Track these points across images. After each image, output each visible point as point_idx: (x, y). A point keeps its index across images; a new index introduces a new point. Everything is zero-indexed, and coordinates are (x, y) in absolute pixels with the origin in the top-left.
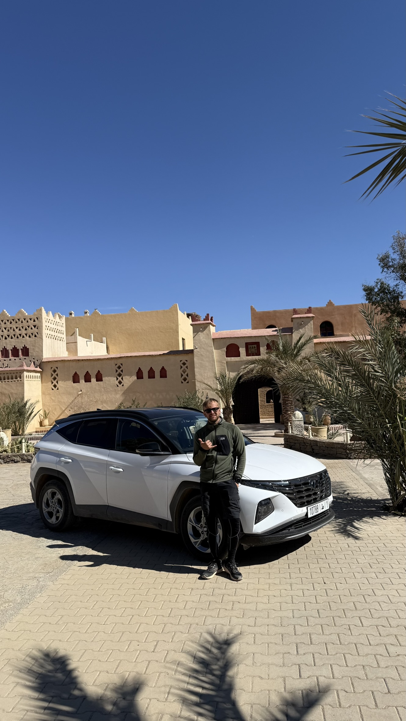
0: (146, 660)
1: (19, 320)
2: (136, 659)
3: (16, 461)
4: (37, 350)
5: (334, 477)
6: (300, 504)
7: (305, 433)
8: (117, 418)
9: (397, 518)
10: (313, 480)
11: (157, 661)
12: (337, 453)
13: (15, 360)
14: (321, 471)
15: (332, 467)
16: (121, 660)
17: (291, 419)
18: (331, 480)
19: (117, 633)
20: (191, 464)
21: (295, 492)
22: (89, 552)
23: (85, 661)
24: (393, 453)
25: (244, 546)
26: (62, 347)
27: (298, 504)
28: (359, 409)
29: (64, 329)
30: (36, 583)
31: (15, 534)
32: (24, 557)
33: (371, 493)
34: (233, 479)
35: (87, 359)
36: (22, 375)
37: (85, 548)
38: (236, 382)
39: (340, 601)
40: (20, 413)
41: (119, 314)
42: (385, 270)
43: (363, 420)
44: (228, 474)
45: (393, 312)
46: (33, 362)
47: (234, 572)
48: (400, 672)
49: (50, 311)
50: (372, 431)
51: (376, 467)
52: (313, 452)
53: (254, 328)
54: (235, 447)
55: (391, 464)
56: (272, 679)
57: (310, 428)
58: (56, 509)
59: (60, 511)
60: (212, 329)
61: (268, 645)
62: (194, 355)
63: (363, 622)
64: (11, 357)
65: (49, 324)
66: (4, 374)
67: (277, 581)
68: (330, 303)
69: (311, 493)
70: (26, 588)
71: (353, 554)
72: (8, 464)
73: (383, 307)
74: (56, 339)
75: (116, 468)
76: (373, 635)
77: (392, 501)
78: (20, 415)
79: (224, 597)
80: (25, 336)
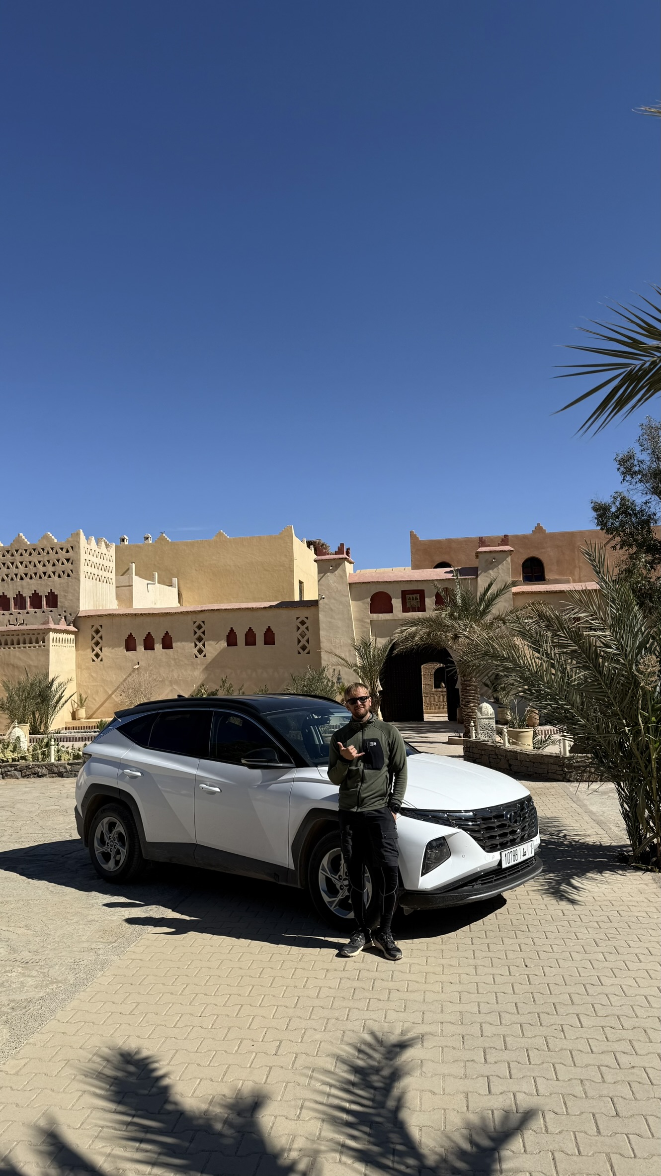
0: (266, 1066)
1: (43, 549)
2: (252, 1064)
3: (41, 774)
4: (71, 598)
5: (543, 809)
6: (491, 848)
7: (498, 739)
8: (211, 709)
9: (640, 873)
10: (510, 812)
11: (282, 1067)
12: (548, 772)
13: (35, 612)
14: (523, 798)
15: (541, 794)
16: (230, 1065)
17: (475, 715)
18: (539, 813)
19: (220, 1028)
20: (324, 782)
21: (482, 829)
22: (168, 915)
23: (177, 1065)
24: (635, 772)
25: (404, 908)
26: (109, 593)
27: (487, 847)
28: (582, 704)
29: (113, 565)
30: (94, 957)
31: (53, 886)
32: (72, 920)
33: (601, 836)
34: (388, 807)
35: (149, 612)
36: (46, 638)
37: (162, 908)
38: (386, 655)
39: (549, 992)
40: (42, 697)
41: (200, 542)
42: (628, 478)
43: (588, 720)
44: (380, 800)
45: (640, 546)
46: (63, 617)
47: (390, 947)
48: (634, 1090)
49: (92, 535)
50: (602, 737)
51: (610, 794)
52: (511, 770)
53: (416, 566)
54: (391, 758)
55: (631, 790)
56: (449, 1094)
57: (506, 730)
58: (115, 848)
59: (122, 851)
60: (349, 568)
61: (443, 1049)
62: (320, 609)
63: (582, 1021)
64: (29, 609)
65: (90, 557)
66: (18, 635)
67: (454, 962)
68: (539, 529)
69: (507, 831)
70: (80, 963)
71: (570, 925)
72: (28, 779)
73: (624, 538)
74: (100, 581)
75: (209, 786)
76: (597, 1040)
77: (633, 848)
78: (42, 701)
79: (375, 983)
80: (52, 575)
